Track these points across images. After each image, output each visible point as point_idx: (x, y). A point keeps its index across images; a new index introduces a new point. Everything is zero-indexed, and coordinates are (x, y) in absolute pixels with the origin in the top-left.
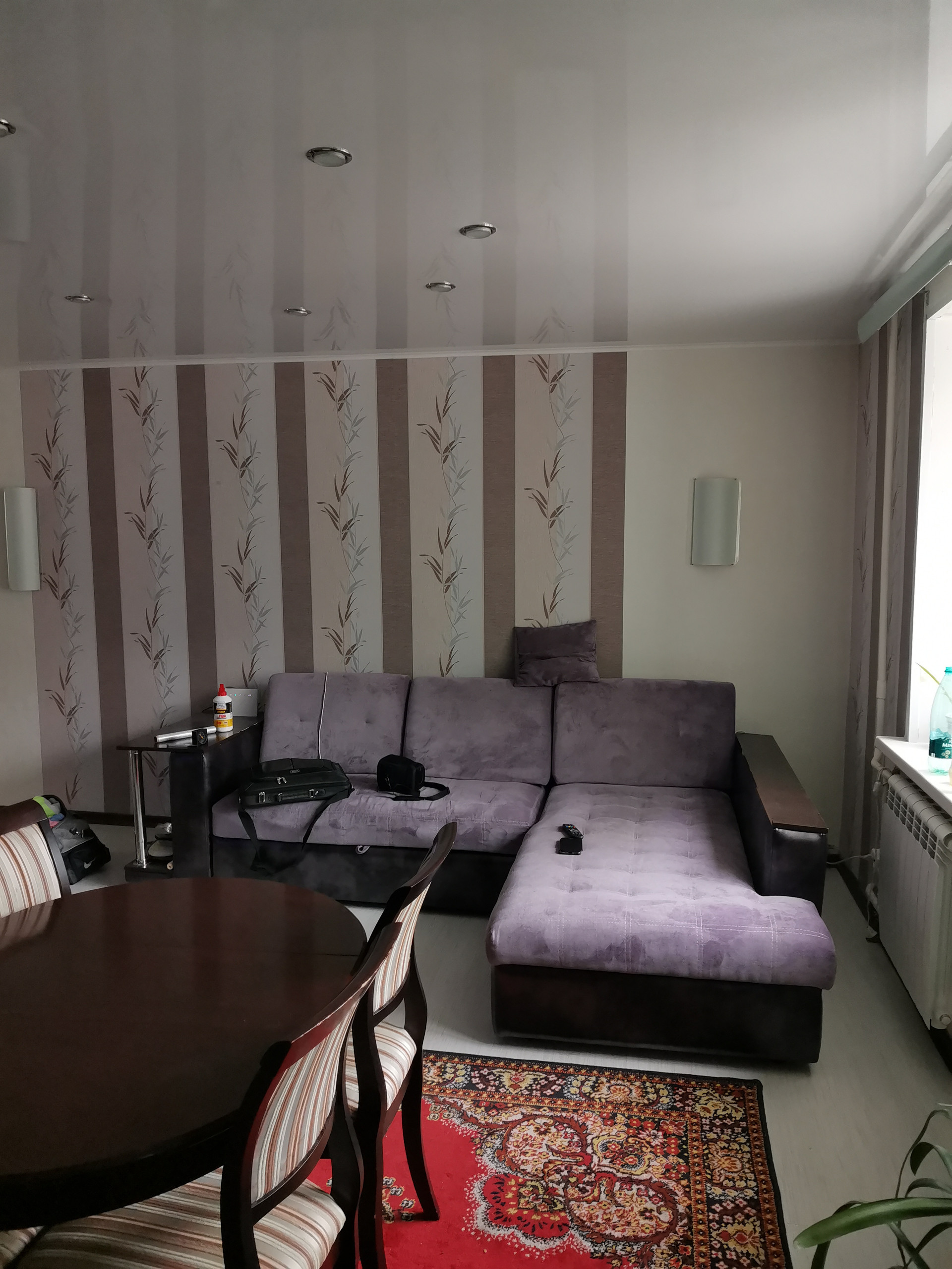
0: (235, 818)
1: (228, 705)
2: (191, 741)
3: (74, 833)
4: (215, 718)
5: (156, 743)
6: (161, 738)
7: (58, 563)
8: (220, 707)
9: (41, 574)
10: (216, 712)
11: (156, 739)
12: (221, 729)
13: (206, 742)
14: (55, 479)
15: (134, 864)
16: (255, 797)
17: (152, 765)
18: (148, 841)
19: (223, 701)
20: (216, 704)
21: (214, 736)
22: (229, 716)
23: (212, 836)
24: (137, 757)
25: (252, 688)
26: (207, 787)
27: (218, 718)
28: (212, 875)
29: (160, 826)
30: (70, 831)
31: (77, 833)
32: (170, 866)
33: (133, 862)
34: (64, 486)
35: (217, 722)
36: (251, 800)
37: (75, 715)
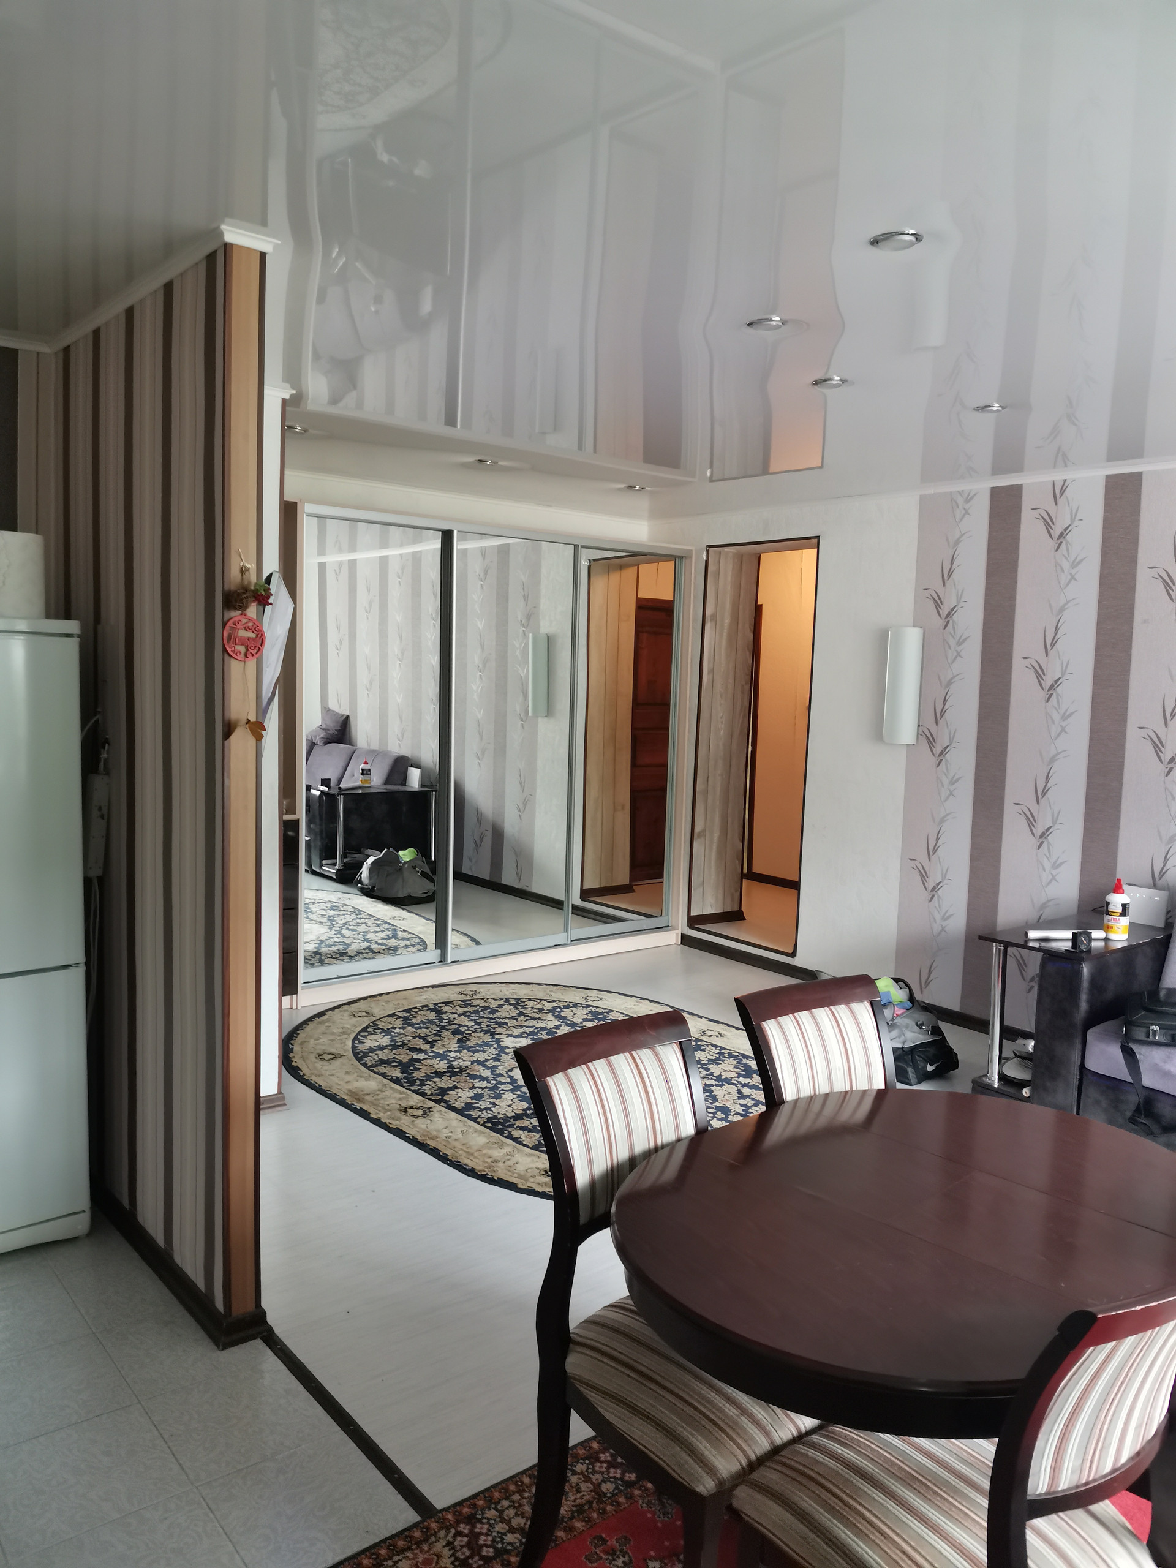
0: (1115, 1051)
1: (1125, 907)
2: (1070, 944)
3: (920, 1026)
4: (1106, 921)
5: (1027, 940)
6: (1032, 934)
7: (939, 716)
8: (1113, 907)
9: (919, 726)
10: (1108, 913)
11: (1026, 934)
12: (1112, 936)
13: (1089, 951)
14: (947, 617)
15: (984, 1079)
16: (1144, 1030)
17: (1022, 966)
18: (1003, 1056)
19: (1116, 901)
20: (1108, 903)
21: (1102, 944)
22: (1124, 921)
23: (1082, 1066)
24: (1002, 952)
25: (1163, 889)
26: (1084, 1006)
27: (1109, 921)
28: (1078, 1113)
29: (1020, 1041)
30: (917, 1024)
31: (924, 1027)
32: (1026, 1092)
33: (983, 1076)
34: (956, 626)
35: (1108, 927)
36: (1139, 1034)
37: (939, 892)
